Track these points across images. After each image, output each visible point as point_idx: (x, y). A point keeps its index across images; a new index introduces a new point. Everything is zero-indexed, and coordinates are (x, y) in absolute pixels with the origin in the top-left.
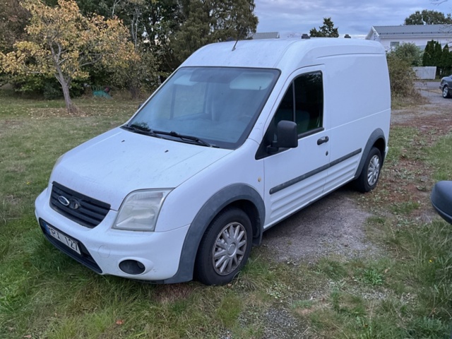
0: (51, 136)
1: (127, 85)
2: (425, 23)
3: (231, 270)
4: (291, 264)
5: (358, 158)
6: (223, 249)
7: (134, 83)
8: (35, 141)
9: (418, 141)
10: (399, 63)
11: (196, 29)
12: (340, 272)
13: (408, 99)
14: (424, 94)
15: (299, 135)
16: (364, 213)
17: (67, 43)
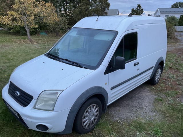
0: (20, 53)
1: (54, 30)
2: (180, 7)
3: (91, 126)
4: (119, 122)
5: (152, 71)
6: (87, 117)
7: (57, 30)
8: (13, 54)
9: (177, 60)
10: (169, 24)
11: (84, 8)
12: (142, 128)
13: (172, 40)
14: (179, 38)
15: (125, 62)
16: (153, 96)
17: (29, 13)
